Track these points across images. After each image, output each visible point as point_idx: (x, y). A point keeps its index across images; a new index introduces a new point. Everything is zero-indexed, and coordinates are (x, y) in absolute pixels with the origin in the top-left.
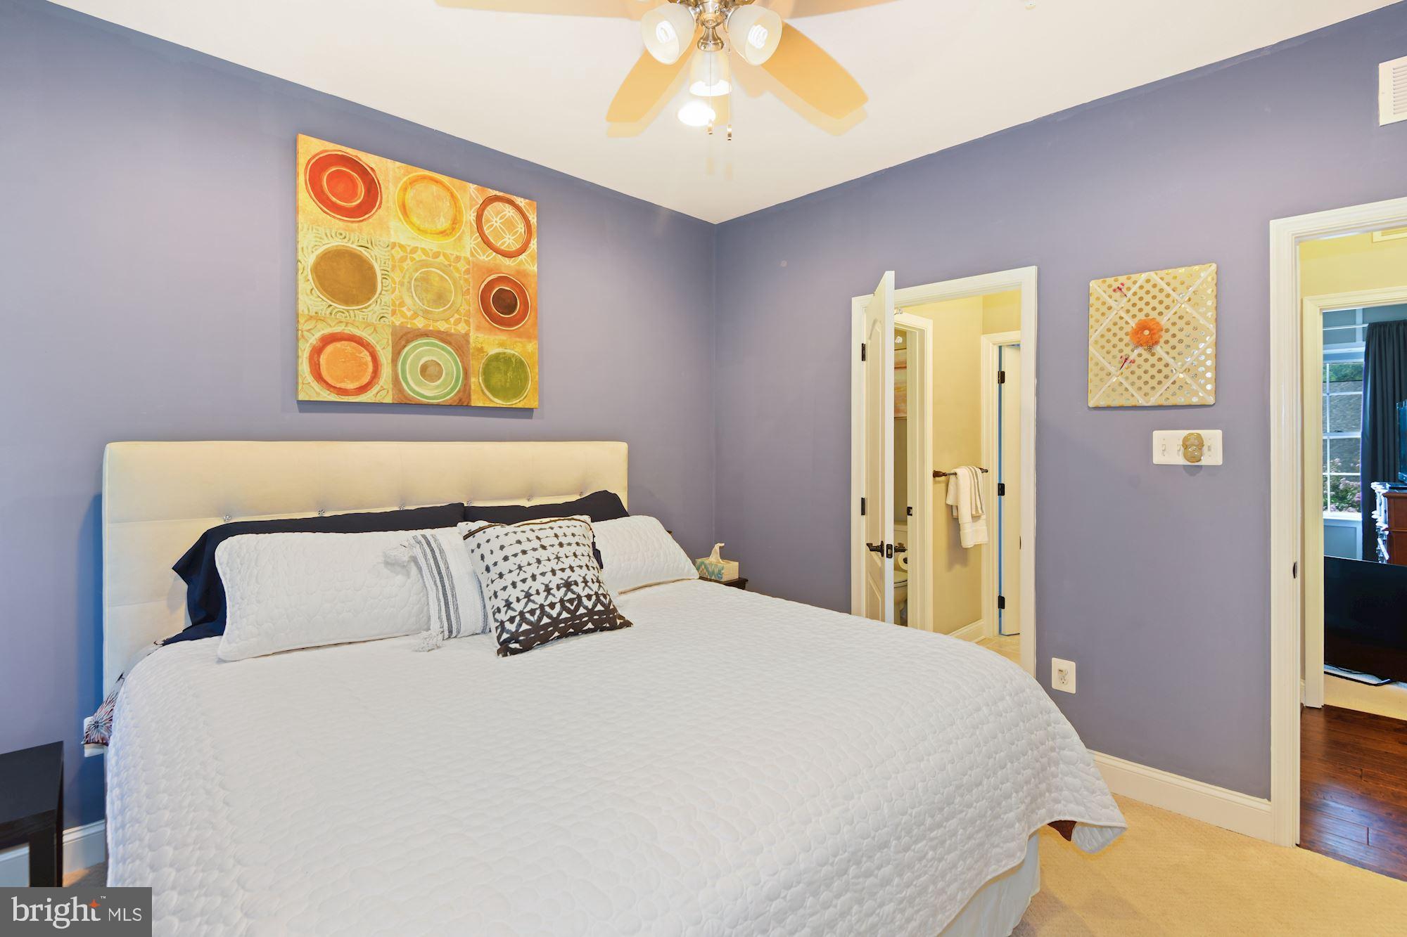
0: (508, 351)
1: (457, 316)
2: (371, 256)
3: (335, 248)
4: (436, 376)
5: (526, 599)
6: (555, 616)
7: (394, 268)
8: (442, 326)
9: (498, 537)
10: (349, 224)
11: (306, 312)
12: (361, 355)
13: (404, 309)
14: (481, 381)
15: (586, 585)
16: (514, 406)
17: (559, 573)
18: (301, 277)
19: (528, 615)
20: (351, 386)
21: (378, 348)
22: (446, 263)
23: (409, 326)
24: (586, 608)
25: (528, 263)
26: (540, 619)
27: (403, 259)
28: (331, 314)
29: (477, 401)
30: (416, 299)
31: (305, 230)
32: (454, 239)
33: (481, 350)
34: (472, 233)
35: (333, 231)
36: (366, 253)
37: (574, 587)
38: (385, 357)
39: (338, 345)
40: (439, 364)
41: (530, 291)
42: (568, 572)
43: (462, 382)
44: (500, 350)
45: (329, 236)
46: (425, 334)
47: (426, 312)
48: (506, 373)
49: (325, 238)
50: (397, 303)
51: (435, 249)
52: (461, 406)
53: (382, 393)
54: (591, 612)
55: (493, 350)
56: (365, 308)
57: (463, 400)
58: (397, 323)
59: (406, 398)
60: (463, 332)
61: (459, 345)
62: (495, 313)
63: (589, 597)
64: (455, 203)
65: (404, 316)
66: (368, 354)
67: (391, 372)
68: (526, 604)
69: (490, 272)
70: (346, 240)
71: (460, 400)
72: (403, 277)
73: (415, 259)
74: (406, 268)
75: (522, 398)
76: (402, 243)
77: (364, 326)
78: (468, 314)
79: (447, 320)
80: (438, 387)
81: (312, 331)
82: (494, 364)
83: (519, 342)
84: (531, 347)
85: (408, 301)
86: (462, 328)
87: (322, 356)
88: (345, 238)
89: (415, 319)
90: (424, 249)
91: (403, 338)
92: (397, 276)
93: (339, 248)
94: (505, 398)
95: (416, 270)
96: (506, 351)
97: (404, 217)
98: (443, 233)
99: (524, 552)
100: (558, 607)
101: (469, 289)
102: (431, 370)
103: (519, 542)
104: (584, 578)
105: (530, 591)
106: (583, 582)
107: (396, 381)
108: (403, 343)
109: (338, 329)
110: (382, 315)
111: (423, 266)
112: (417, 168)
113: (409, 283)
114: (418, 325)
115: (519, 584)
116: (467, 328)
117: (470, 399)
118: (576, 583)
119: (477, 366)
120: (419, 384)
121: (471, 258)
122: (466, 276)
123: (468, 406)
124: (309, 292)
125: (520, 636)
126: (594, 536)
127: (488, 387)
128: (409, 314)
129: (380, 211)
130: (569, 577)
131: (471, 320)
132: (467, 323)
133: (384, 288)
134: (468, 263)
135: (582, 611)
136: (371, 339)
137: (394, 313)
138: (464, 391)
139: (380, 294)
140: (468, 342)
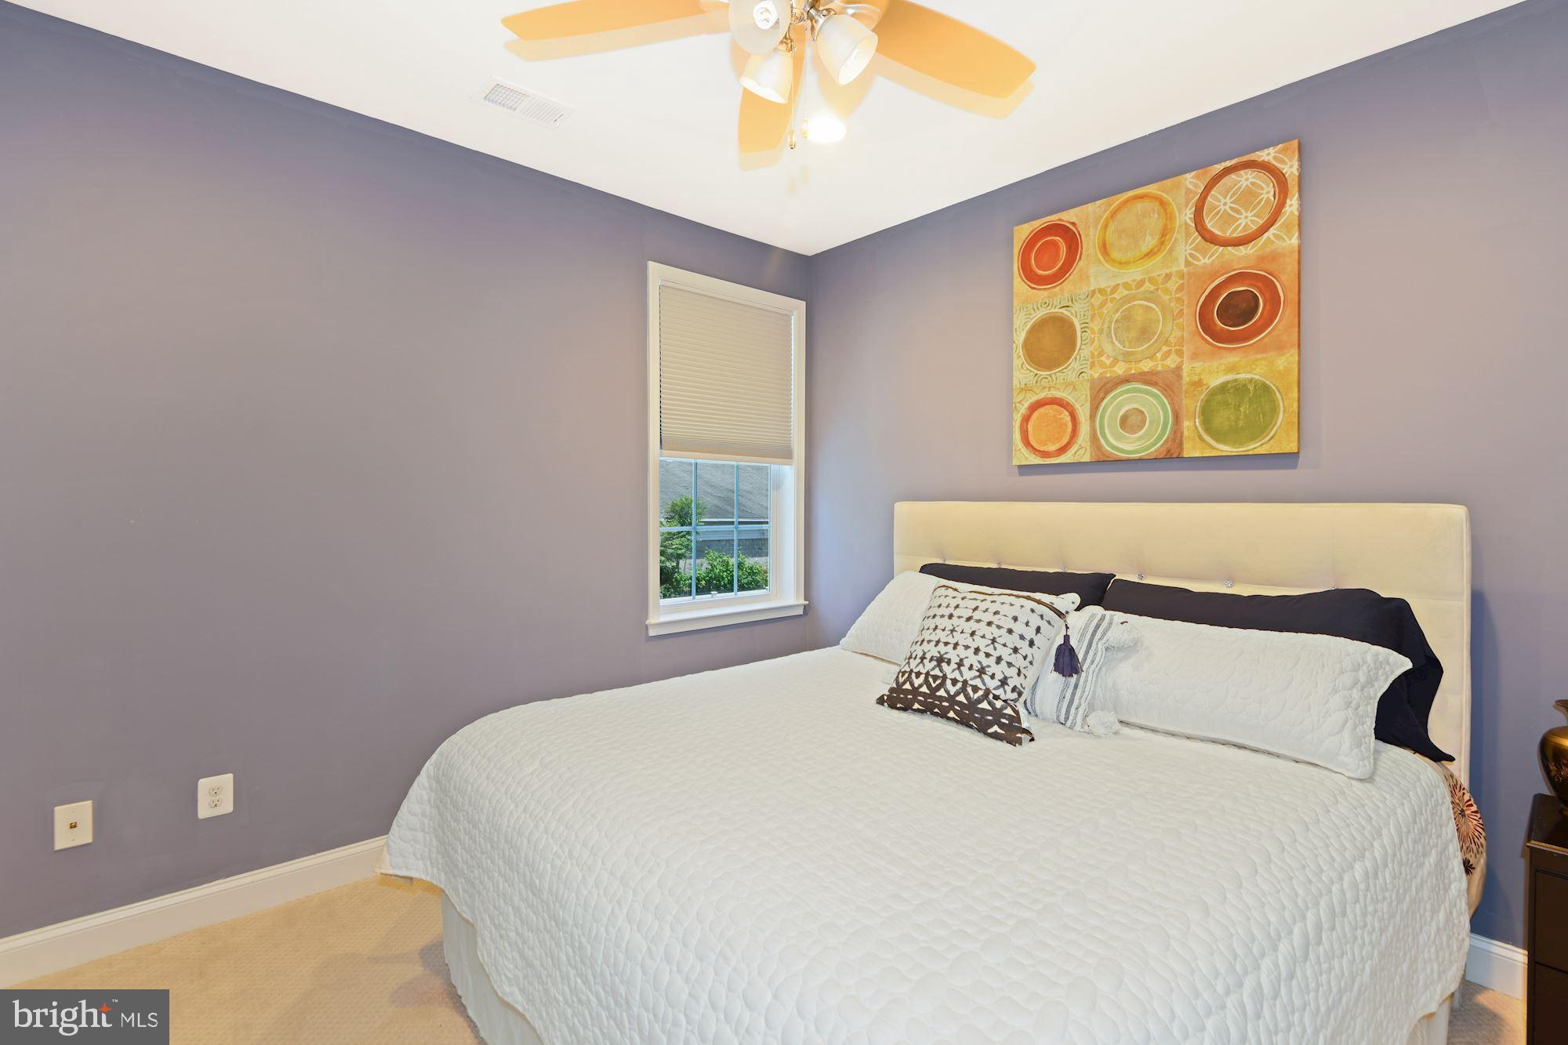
0: (1242, 376)
1: (1165, 349)
2: (1072, 314)
3: (1040, 319)
4: (1139, 426)
7: (1093, 316)
8: (1146, 366)
10: (1053, 290)
11: (1018, 386)
12: (1062, 416)
13: (1103, 358)
14: (1197, 424)
16: (1251, 453)
18: (1015, 356)
20: (1052, 448)
21: (1077, 406)
22: (1152, 288)
23: (1108, 375)
25: (1283, 239)
27: (1103, 304)
28: (1037, 382)
29: (1191, 450)
30: (1116, 343)
31: (1018, 311)
32: (1163, 254)
33: (1198, 383)
34: (1188, 235)
35: (1039, 303)
36: (1066, 313)
38: (1083, 414)
39: (1042, 410)
40: (1142, 412)
41: (1284, 278)
43: (1172, 429)
44: (1229, 377)
45: (1036, 309)
46: (1126, 380)
47: (1127, 355)
48: (1237, 408)
49: (1033, 312)
50: (1096, 353)
51: (1139, 278)
52: (1171, 458)
53: (1080, 452)
55: (1215, 381)
56: (1066, 368)
57: (1172, 451)
58: (1096, 376)
59: (1104, 454)
60: (1173, 366)
61: (1166, 383)
62: (1222, 329)
64: (1165, 210)
65: (1102, 365)
66: (1067, 414)
67: (1089, 429)
69: (1214, 275)
70: (1049, 307)
71: (1169, 451)
72: (1103, 324)
73: (1115, 298)
74: (1106, 312)
75: (1267, 439)
76: (1102, 287)
77: (1064, 387)
78: (1181, 341)
79: (1152, 357)
80: (1139, 439)
81: (1022, 402)
82: (1219, 397)
83: (1262, 359)
84: (1286, 361)
85: (1108, 348)
86: (1171, 362)
87: (1029, 424)
88: (1049, 304)
89: (1114, 366)
90: (1126, 283)
91: (1102, 390)
92: (1095, 326)
93: (1044, 317)
94: (1234, 443)
95: (1117, 311)
96: (1239, 376)
97: (1104, 258)
98: (1150, 254)
101: (1182, 310)
102: (1133, 419)
107: (1094, 438)
108: (1102, 395)
109: (1042, 395)
110: (1080, 371)
111: (1123, 305)
112: (1119, 196)
113: (1109, 327)
116: (1179, 360)
117: (1182, 449)
119: (1192, 404)
120: (1118, 438)
121: (1185, 270)
122: (1179, 295)
123: (1180, 458)
124: (1020, 367)
127: (1208, 430)
128: (1108, 362)
129: (1081, 263)
131: (1185, 348)
132: (1180, 353)
133: (1084, 342)
134: (1182, 277)
136: (1071, 399)
137: (1093, 365)
138: (1174, 440)
139: (1080, 349)
140: (1180, 377)
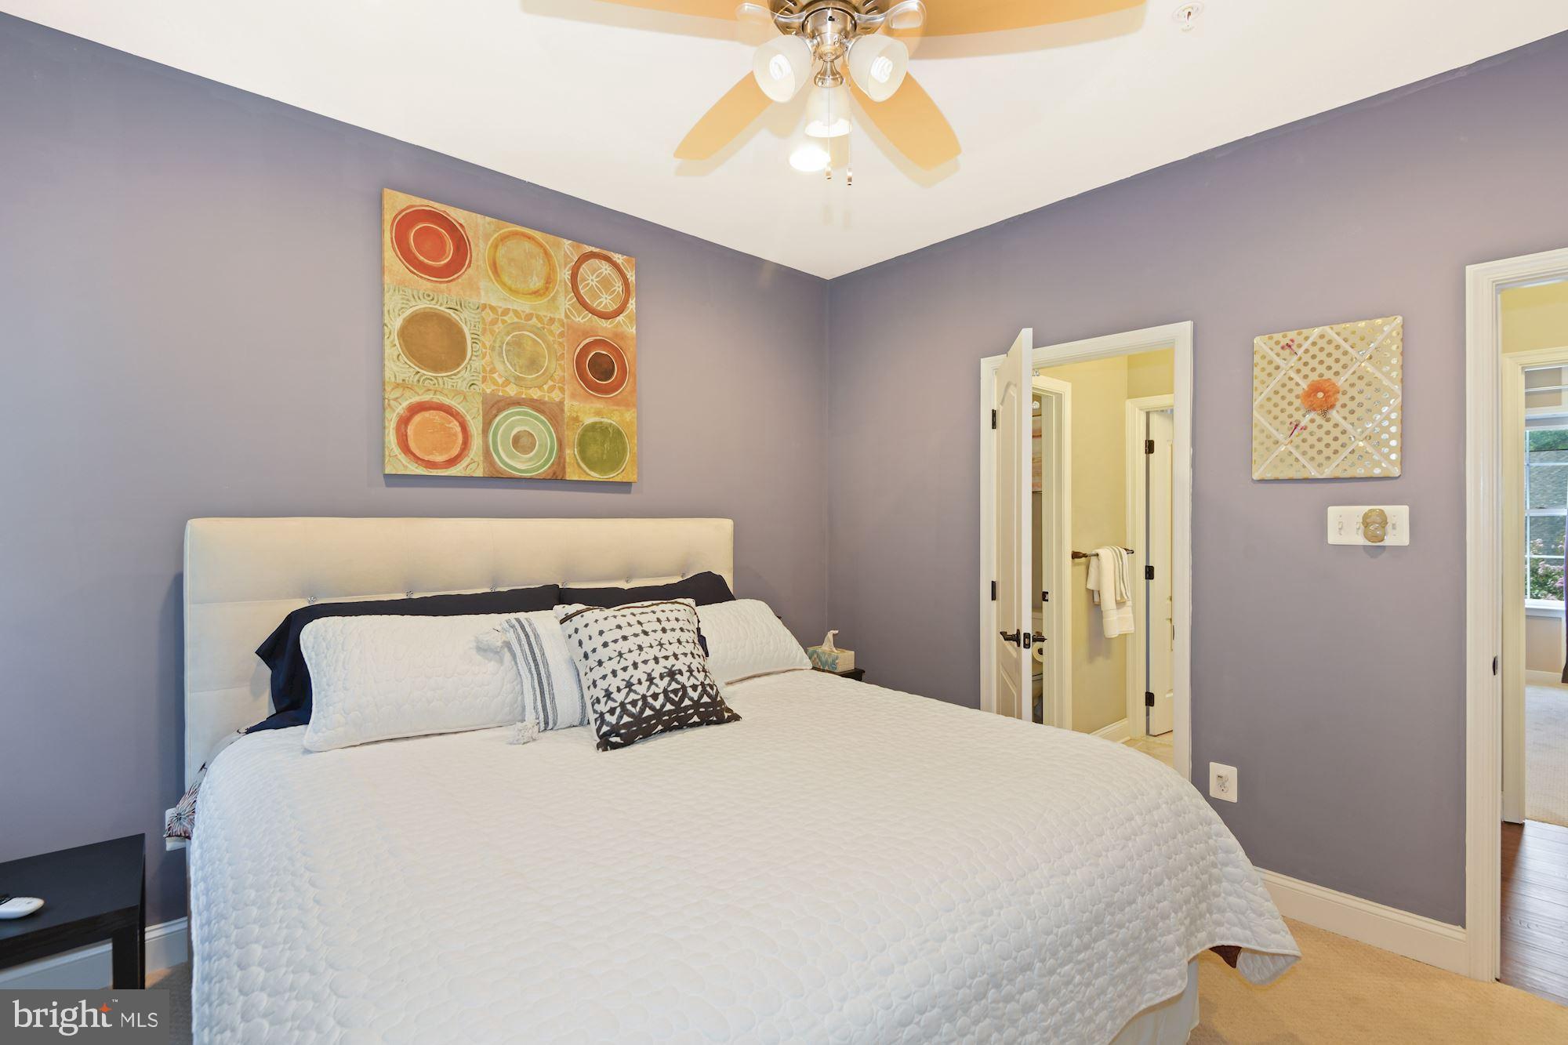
0: (606, 420)
1: (550, 383)
2: (461, 319)
3: (422, 311)
4: (529, 448)
5: (628, 689)
6: (658, 707)
7: (484, 331)
8: (535, 394)
9: (596, 621)
10: (438, 285)
11: (393, 379)
12: (450, 425)
13: (495, 376)
14: (576, 453)
15: (691, 674)
16: (611, 480)
17: (662, 661)
18: (387, 342)
19: (629, 707)
20: (440, 458)
21: (468, 418)
22: (539, 325)
23: (500, 394)
24: (691, 699)
25: (625, 325)
26: (642, 711)
27: (494, 322)
28: (419, 381)
29: (572, 475)
30: (508, 364)
31: (392, 291)
32: (547, 299)
33: (576, 419)
34: (567, 292)
35: (421, 292)
36: (454, 315)
37: (678, 677)
38: (475, 426)
39: (426, 414)
40: (532, 434)
41: (628, 355)
42: (672, 660)
43: (557, 454)
44: (597, 419)
45: (416, 297)
46: (517, 403)
47: (517, 378)
48: (603, 444)
49: (412, 299)
50: (488, 369)
51: (528, 311)
52: (555, 480)
53: (472, 465)
54: (696, 704)
55: (589, 420)
56: (455, 375)
57: (558, 473)
58: (488, 391)
59: (497, 471)
60: (557, 400)
61: (552, 413)
62: (592, 380)
63: (694, 687)
64: (549, 261)
65: (495, 383)
66: (458, 424)
67: (481, 443)
68: (628, 694)
69: (586, 335)
70: (434, 302)
71: (554, 474)
72: (494, 341)
73: (506, 322)
74: (497, 331)
75: (621, 470)
76: (493, 304)
77: (453, 394)
78: (563, 380)
79: (540, 387)
80: (530, 459)
81: (399, 400)
82: (591, 434)
83: (617, 410)
84: (629, 415)
85: (499, 366)
86: (556, 396)
87: (409, 427)
88: (433, 299)
89: (506, 386)
90: (516, 310)
91: (494, 407)
92: (487, 340)
93: (428, 310)
94: (602, 471)
95: (508, 334)
96: (603, 420)
97: (494, 276)
98: (536, 293)
99: (625, 638)
100: (661, 698)
101: (563, 354)
102: (524, 441)
103: (619, 627)
104: (689, 667)
105: (632, 680)
106: (687, 671)
107: (487, 454)
108: (494, 412)
109: (426, 397)
110: (470, 383)
111: (514, 330)
112: (512, 225)
113: (501, 347)
114: (511, 393)
115: (620, 673)
116: (561, 396)
117: (564, 473)
118: (681, 673)
119: (572, 436)
120: (512, 457)
121: (565, 320)
122: (560, 340)
123: (563, 480)
124: (395, 358)
125: (621, 729)
126: (699, 622)
127: (583, 459)
128: (500, 381)
129: (470, 271)
130: (673, 666)
131: (566, 387)
132: (562, 390)
133: (475, 354)
134: (563, 325)
135: (687, 702)
136: (460, 408)
137: (484, 380)
138: (559, 464)
139: (470, 360)
140: (562, 410)
